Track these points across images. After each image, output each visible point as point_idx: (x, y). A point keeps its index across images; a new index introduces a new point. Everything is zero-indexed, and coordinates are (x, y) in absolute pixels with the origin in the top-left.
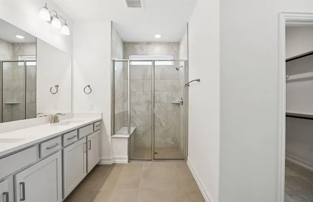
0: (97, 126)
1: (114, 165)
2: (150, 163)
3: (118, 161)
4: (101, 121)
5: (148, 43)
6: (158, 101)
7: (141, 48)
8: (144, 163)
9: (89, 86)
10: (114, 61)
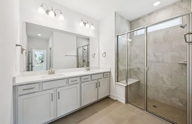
0: (106, 75)
1: (116, 100)
2: (142, 111)
3: (119, 100)
4: (110, 72)
5: (150, 14)
6: (161, 61)
7: (144, 20)
8: (137, 109)
9: (105, 53)
10: (118, 36)
